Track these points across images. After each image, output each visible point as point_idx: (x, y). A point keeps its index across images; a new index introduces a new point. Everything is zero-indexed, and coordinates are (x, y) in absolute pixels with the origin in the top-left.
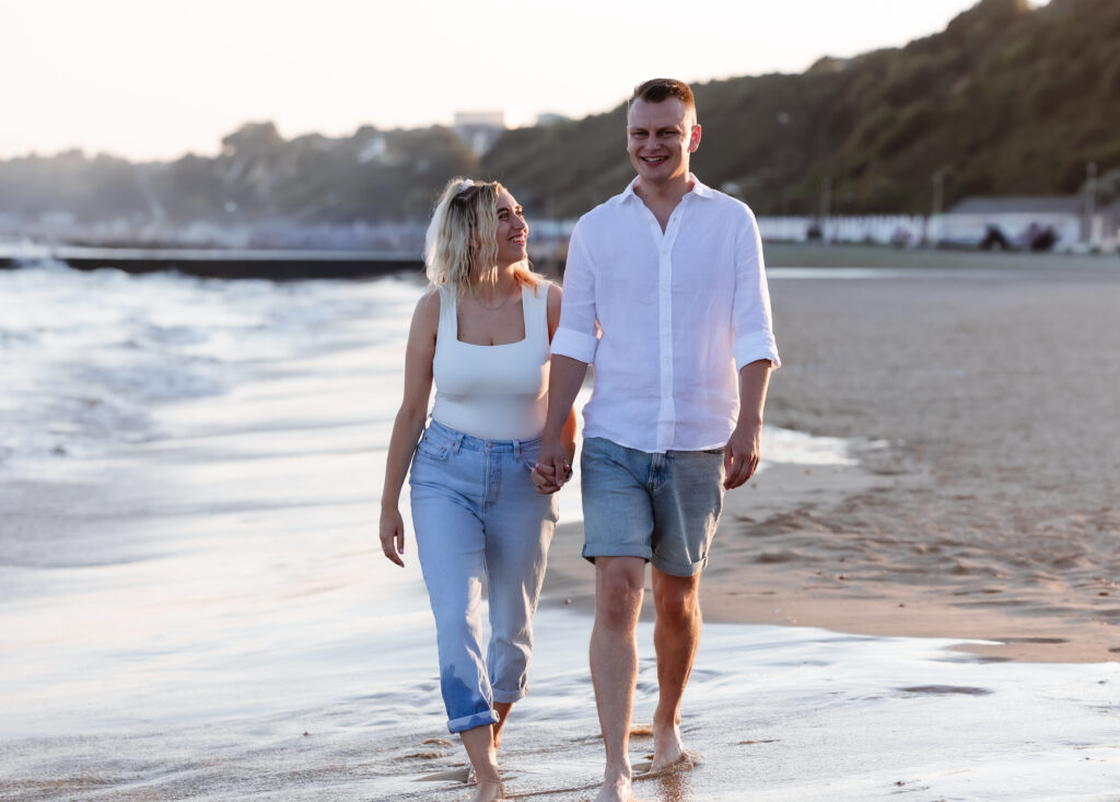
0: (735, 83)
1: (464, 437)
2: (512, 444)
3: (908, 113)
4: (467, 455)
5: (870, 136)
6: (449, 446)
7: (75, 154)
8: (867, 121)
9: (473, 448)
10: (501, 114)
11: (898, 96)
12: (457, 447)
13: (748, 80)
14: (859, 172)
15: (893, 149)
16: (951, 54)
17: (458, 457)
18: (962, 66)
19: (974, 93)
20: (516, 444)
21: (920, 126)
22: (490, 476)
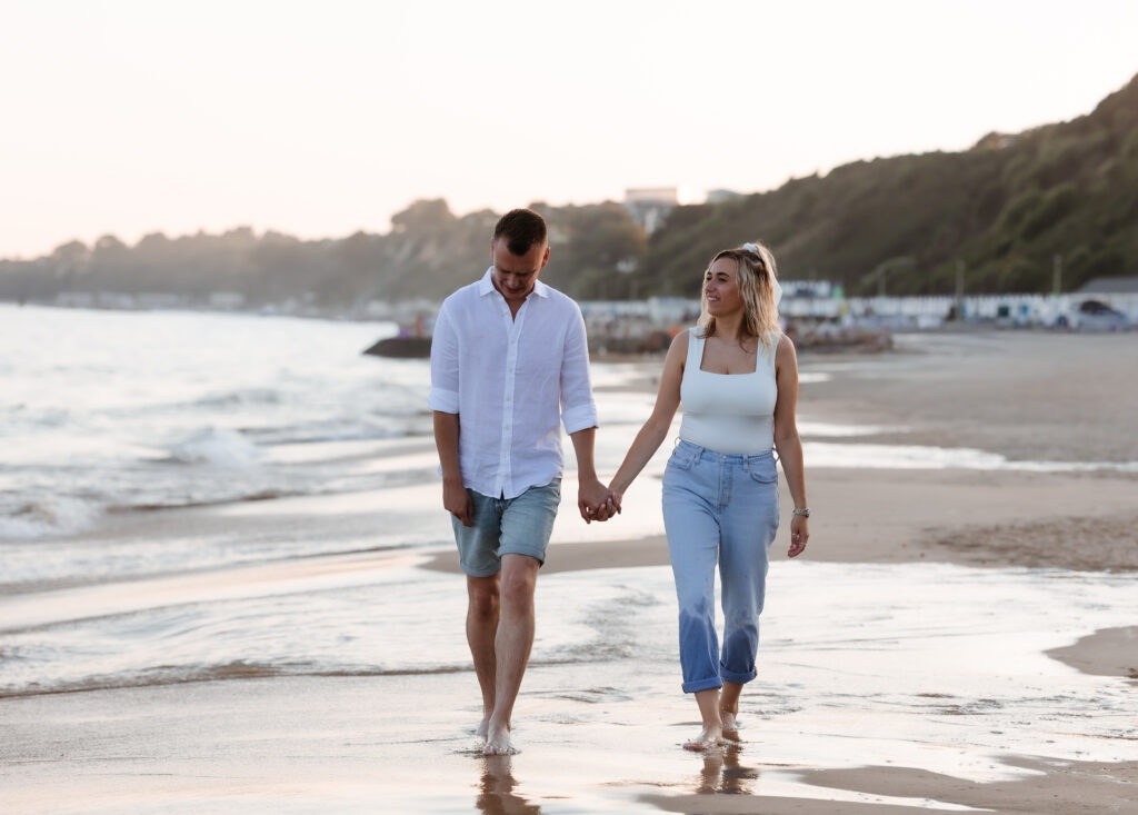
0: (897, 161)
1: (704, 451)
2: (742, 458)
3: (1051, 194)
4: (706, 465)
5: (1016, 217)
6: (691, 458)
7: (244, 232)
8: (1013, 203)
9: (710, 460)
10: (674, 190)
11: (1045, 178)
12: (697, 459)
13: (911, 158)
14: (1003, 251)
15: (1035, 230)
16: (1099, 136)
17: (698, 467)
18: (1109, 147)
19: (1114, 174)
20: (745, 457)
21: (1063, 208)
22: (724, 482)
